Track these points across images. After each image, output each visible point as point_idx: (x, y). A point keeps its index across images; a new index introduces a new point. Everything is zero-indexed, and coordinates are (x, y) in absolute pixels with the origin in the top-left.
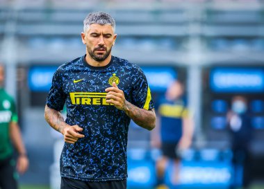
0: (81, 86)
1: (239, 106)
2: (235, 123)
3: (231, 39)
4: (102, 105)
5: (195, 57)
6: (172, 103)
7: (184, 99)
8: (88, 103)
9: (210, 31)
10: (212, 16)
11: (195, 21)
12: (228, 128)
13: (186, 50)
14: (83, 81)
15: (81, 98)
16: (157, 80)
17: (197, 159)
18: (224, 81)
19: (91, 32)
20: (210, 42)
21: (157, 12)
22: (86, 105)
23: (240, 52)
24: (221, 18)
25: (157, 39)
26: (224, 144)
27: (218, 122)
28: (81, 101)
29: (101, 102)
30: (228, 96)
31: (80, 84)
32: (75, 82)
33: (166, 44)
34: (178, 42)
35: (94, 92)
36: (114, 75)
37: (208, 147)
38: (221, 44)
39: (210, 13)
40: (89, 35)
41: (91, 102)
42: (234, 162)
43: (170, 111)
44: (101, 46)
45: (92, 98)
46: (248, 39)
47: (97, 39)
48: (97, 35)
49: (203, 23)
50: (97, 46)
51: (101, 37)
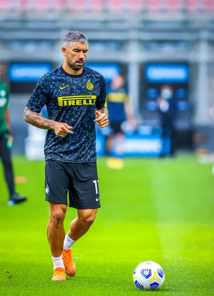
0: (67, 91)
1: (167, 93)
2: (164, 106)
3: (161, 42)
4: (83, 105)
5: (134, 56)
6: (116, 91)
7: (125, 88)
8: (73, 104)
9: (146, 36)
10: (146, 25)
11: (134, 29)
12: (158, 110)
13: (127, 51)
14: (67, 88)
15: (68, 101)
16: (109, 73)
17: (136, 134)
18: (156, 74)
19: (74, 48)
20: (145, 44)
21: (105, 22)
22: (72, 106)
23: (168, 52)
24: (154, 26)
25: (105, 42)
26: (156, 122)
27: (151, 105)
28: (68, 103)
29: (82, 103)
30: (158, 86)
31: (65, 90)
32: (61, 88)
33: (113, 46)
34: (121, 44)
35: (77, 95)
36: (89, 81)
37: (144, 124)
38: (154, 46)
39: (146, 22)
40: (71, 50)
41: (75, 103)
42: (163, 136)
43: (115, 97)
44: (81, 59)
45: (75, 100)
46: (174, 42)
47: (79, 54)
48: (78, 51)
49: (140, 30)
50: (78, 59)
51: (82, 52)
